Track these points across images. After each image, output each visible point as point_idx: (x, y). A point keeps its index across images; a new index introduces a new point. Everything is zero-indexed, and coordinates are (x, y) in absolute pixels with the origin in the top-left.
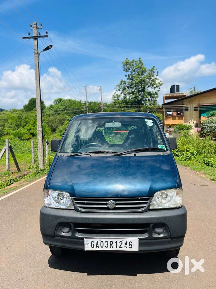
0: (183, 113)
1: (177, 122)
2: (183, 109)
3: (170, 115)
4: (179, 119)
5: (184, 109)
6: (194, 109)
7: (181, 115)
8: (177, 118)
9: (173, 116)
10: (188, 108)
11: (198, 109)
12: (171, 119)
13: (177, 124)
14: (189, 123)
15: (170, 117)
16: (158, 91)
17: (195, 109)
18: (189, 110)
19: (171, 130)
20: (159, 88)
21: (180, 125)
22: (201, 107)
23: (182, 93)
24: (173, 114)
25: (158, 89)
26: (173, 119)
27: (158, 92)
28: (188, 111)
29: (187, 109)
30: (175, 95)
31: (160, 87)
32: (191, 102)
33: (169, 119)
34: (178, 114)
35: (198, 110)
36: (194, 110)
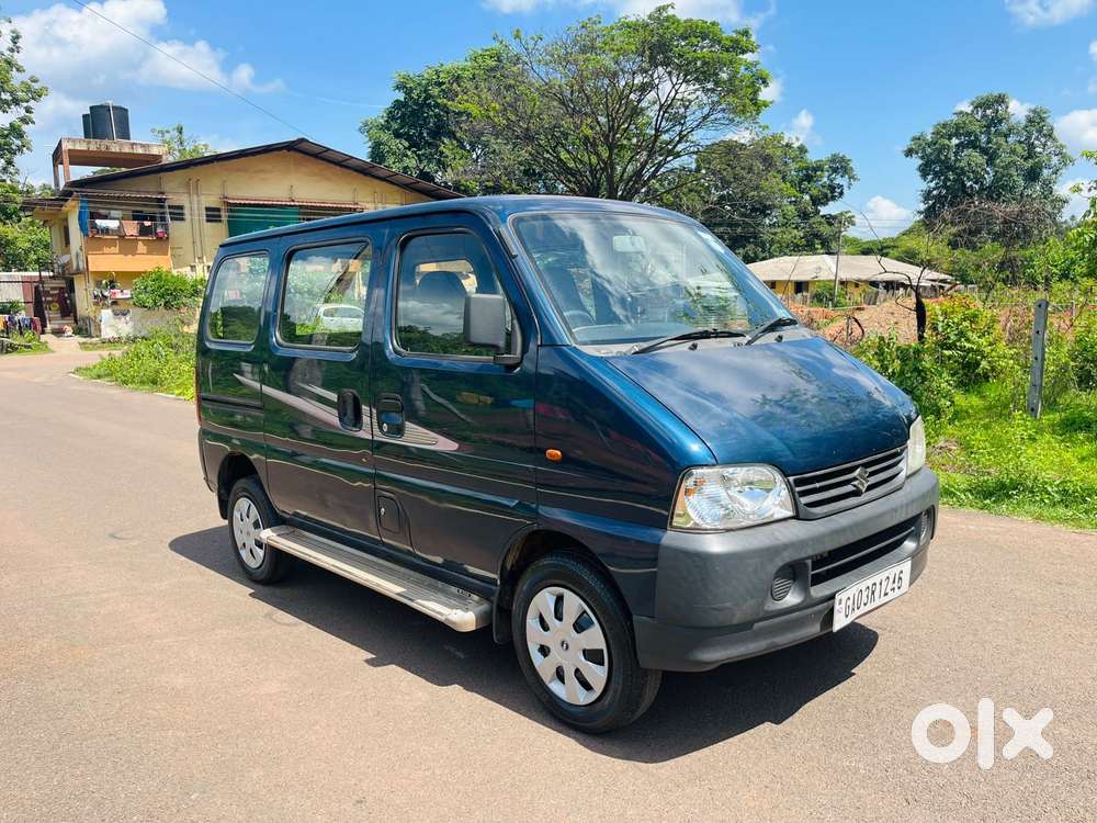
0: (166, 227)
1: (144, 261)
2: (162, 210)
3: (106, 231)
4: (149, 253)
5: (168, 210)
6: (207, 216)
7: (156, 234)
8: (141, 247)
9: (122, 237)
10: (181, 208)
11: (224, 215)
12: (117, 250)
13: (145, 272)
14: (193, 268)
15: (112, 243)
16: (24, 120)
17: (213, 215)
18: (187, 217)
19: (119, 296)
20: (28, 110)
21: (159, 278)
22: (232, 207)
23: (143, 146)
24: (121, 227)
25: (22, 112)
26: (123, 252)
27: (25, 128)
28: (183, 219)
29: (178, 214)
30: (115, 149)
31: (32, 103)
32: (192, 188)
33: (106, 250)
34: (144, 231)
35: (224, 219)
36: (208, 221)
